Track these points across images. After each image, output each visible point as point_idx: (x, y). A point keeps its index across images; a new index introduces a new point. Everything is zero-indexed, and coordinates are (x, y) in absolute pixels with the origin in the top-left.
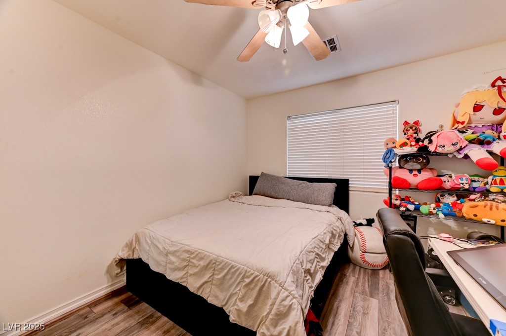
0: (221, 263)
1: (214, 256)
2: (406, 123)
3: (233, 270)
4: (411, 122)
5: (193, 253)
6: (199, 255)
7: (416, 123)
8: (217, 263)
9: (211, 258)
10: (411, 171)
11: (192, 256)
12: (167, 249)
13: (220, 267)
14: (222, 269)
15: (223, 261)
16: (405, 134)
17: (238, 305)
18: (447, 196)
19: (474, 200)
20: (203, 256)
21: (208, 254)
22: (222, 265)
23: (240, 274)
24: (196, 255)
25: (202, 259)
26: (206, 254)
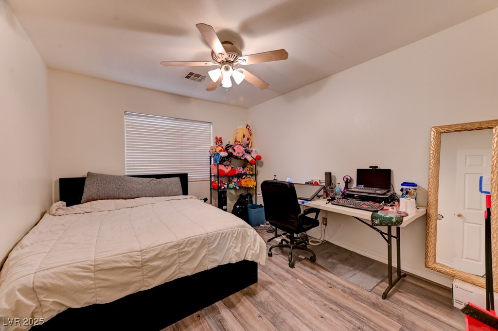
0: (212, 236)
1: (205, 235)
2: (217, 138)
3: (223, 235)
4: (219, 137)
5: (182, 244)
6: (190, 242)
7: (220, 138)
8: (210, 238)
9: (203, 238)
10: (225, 166)
11: (182, 247)
12: (140, 260)
13: (212, 239)
14: (215, 239)
15: (214, 234)
16: (217, 144)
17: (235, 252)
18: (234, 178)
19: (244, 178)
20: (193, 241)
21: (198, 237)
22: (213, 237)
23: (229, 234)
24: (186, 244)
25: (193, 243)
26: (196, 238)
